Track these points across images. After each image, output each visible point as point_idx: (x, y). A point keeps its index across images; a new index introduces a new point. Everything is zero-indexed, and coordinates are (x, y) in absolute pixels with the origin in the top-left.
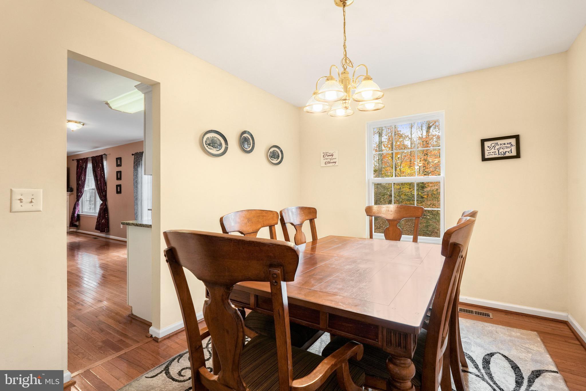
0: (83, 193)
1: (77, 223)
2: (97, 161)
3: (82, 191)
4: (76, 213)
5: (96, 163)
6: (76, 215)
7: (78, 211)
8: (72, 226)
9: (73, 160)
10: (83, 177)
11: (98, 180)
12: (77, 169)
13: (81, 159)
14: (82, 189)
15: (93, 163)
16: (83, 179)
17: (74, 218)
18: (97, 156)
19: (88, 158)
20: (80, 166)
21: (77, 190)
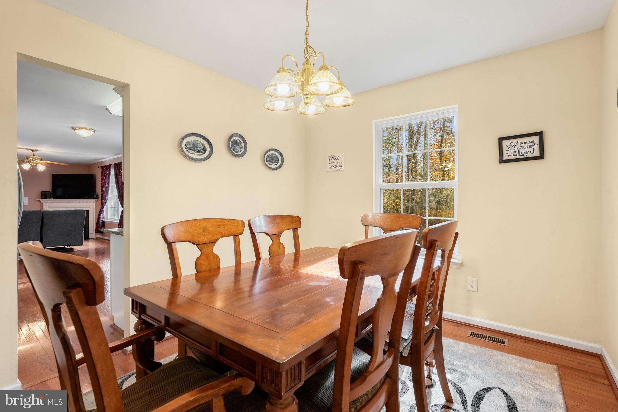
0: (107, 200)
1: (102, 230)
2: (119, 168)
3: (106, 198)
4: (101, 219)
5: (118, 170)
6: (101, 222)
7: (103, 218)
8: (98, 233)
9: (98, 167)
10: (106, 184)
11: (120, 187)
12: (102, 177)
13: (106, 166)
14: (106, 196)
15: (115, 170)
16: (106, 186)
17: (99, 225)
18: (118, 163)
19: (111, 165)
20: (105, 173)
21: (102, 197)
